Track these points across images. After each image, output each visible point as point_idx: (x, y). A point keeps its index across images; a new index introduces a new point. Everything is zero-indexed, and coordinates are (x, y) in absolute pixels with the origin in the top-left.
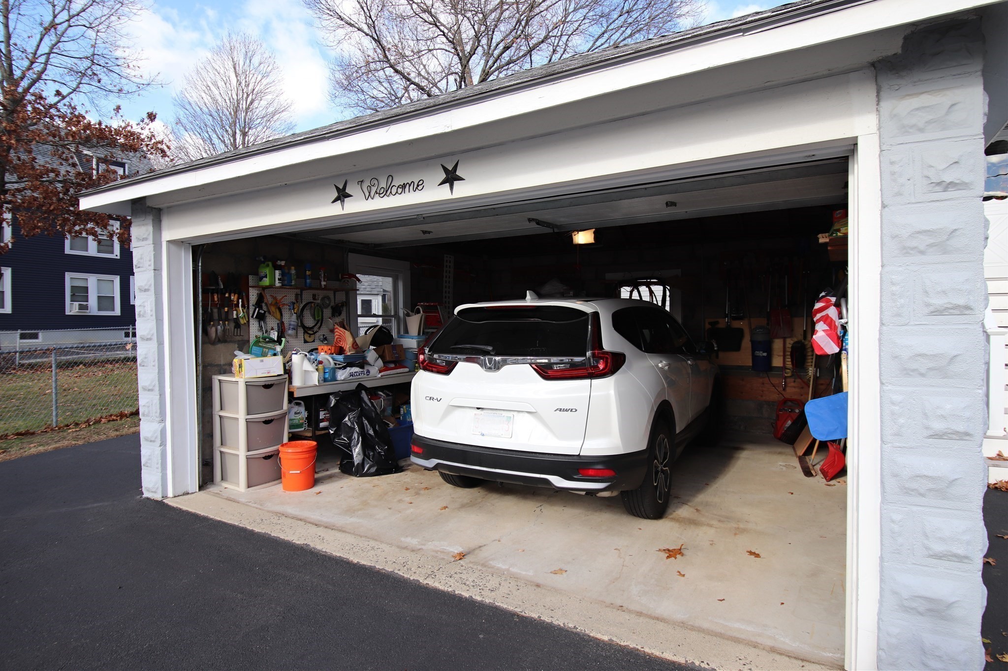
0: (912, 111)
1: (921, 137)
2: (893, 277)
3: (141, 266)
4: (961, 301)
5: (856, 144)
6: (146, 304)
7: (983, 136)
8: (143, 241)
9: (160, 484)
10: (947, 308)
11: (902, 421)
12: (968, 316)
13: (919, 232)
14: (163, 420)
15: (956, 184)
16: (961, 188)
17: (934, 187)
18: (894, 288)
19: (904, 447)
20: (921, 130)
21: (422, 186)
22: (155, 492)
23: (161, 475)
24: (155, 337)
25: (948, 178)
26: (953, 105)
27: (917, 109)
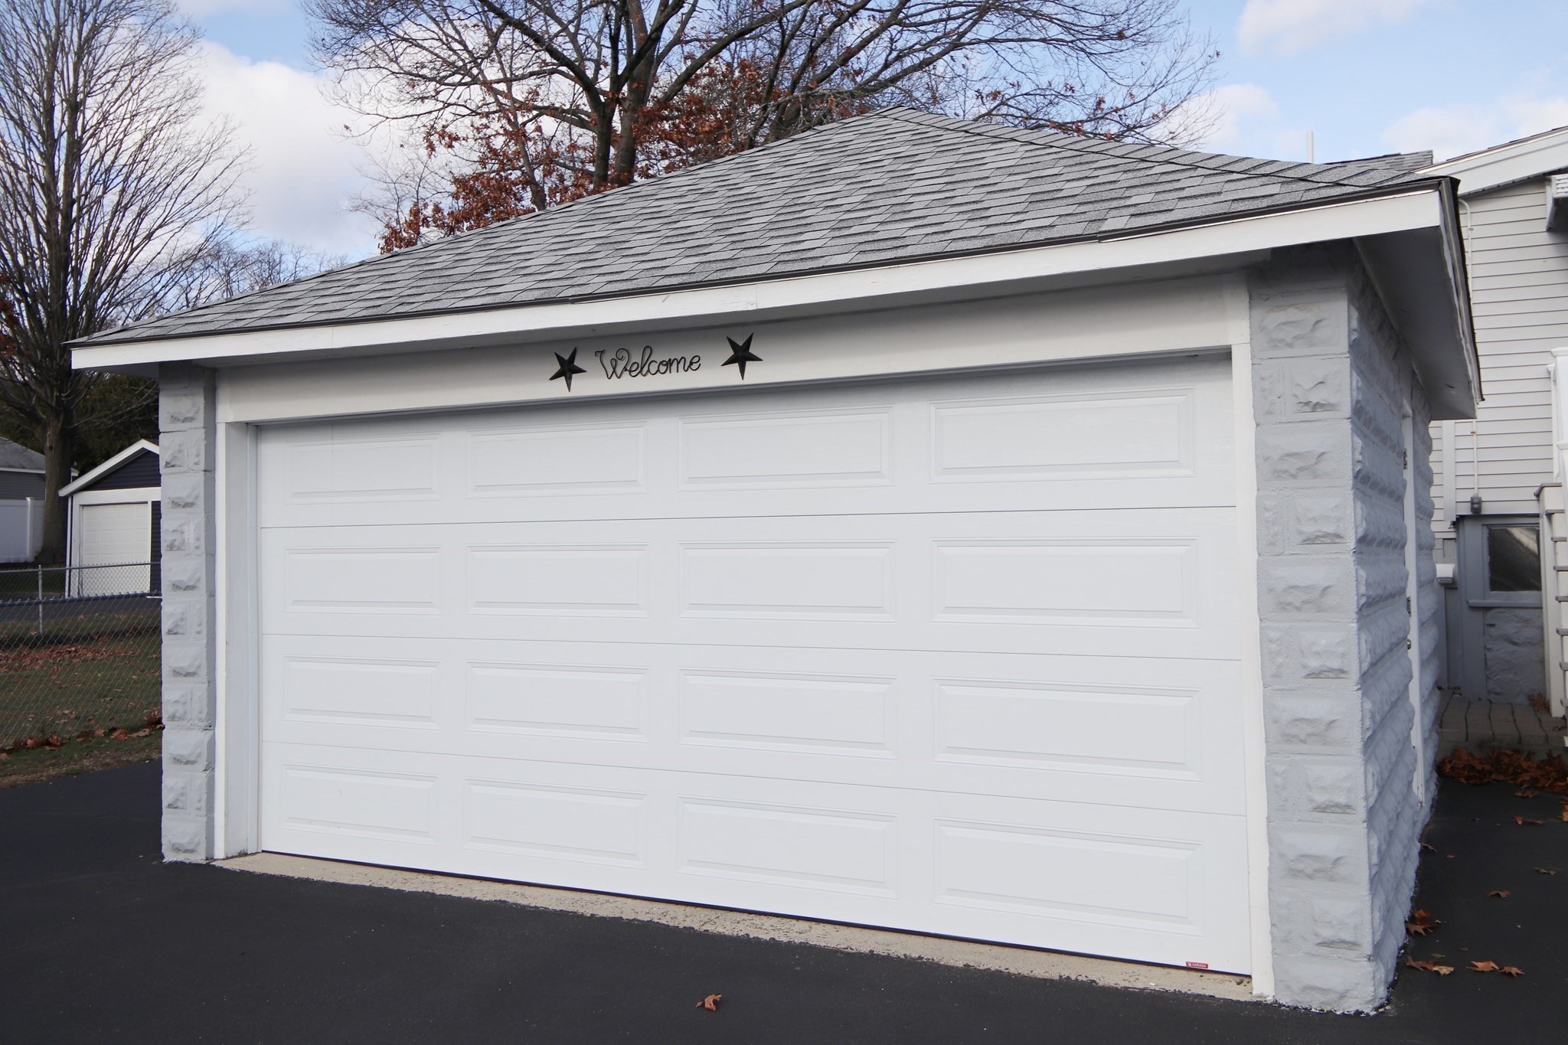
0: (1279, 325)
1: (1289, 352)
2: (1267, 502)
3: (178, 463)
4: (1331, 529)
5: (1231, 353)
6: (186, 528)
7: (1348, 355)
8: (183, 422)
9: (204, 836)
10: (1317, 537)
11: (1280, 660)
12: (1339, 545)
13: (1288, 455)
14: (211, 726)
15: (1323, 405)
16: (1329, 409)
17: (1302, 407)
18: (1267, 515)
19: (1284, 689)
20: (1290, 345)
21: (698, 364)
22: (192, 851)
23: (205, 819)
24: (203, 585)
25: (1314, 399)
26: (1318, 322)
27: (1284, 324)
